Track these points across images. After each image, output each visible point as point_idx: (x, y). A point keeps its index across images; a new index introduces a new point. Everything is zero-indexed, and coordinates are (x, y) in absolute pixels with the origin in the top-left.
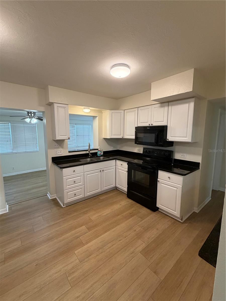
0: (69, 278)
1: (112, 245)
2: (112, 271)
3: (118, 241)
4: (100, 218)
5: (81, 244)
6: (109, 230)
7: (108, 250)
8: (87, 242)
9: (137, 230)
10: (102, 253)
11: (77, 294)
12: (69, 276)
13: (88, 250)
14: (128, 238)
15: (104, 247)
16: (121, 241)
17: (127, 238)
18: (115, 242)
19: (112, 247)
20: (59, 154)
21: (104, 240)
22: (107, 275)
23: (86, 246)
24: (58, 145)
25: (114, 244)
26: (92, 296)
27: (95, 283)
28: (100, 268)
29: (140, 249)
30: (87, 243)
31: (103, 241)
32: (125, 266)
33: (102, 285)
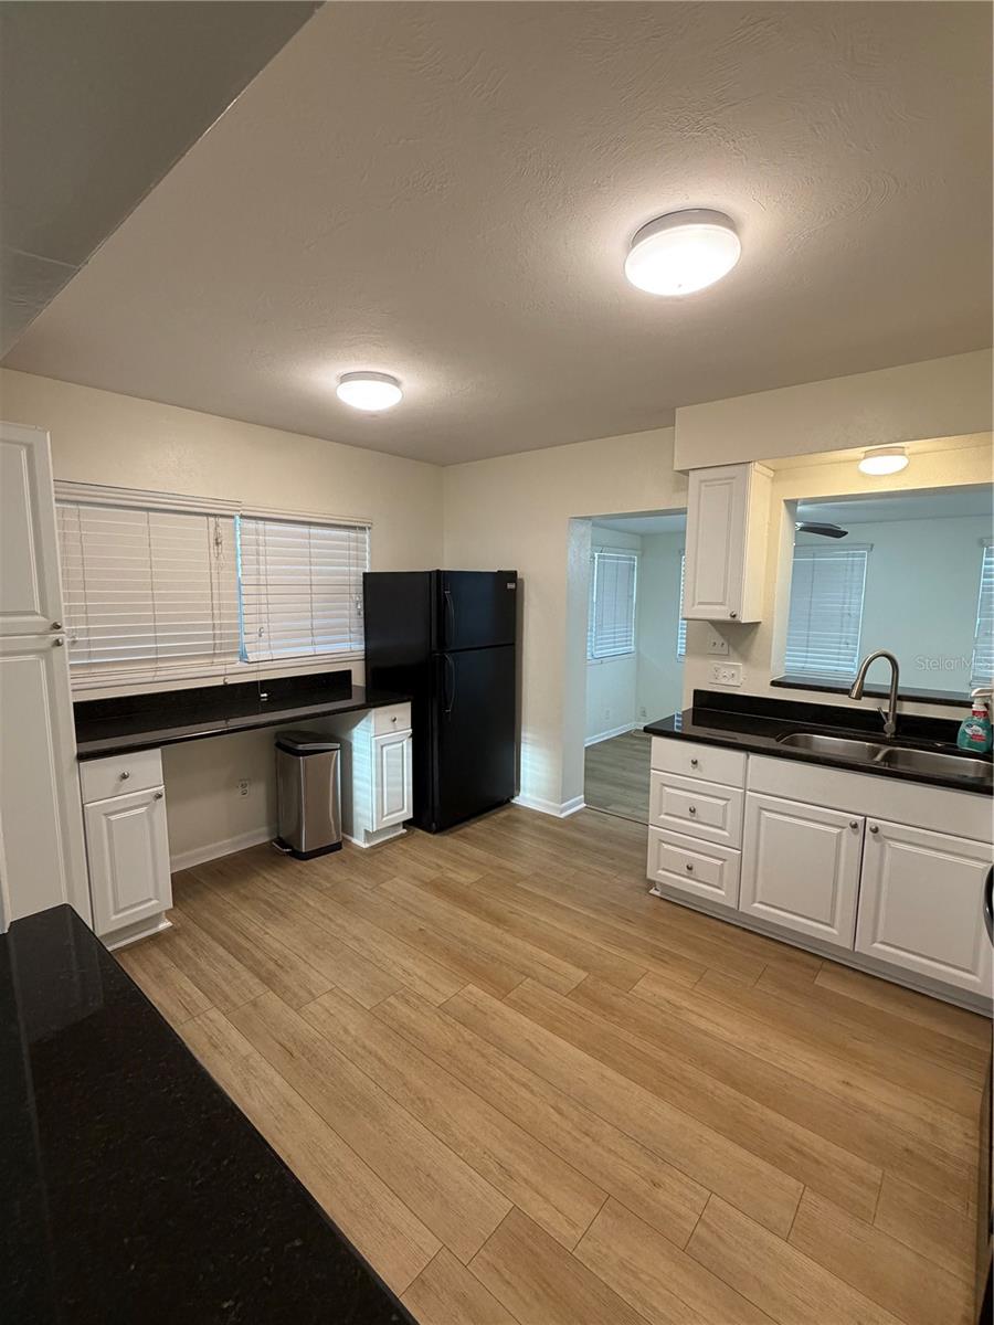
0: (392, 1000)
1: (524, 1085)
2: (419, 1099)
3: (552, 1103)
4: (659, 1012)
5: (502, 990)
6: (603, 1058)
7: (497, 1073)
8: (515, 1001)
9: (662, 1196)
10: (483, 1056)
11: (351, 1028)
12: (396, 996)
13: (485, 1014)
14: (587, 1147)
15: (507, 1060)
16: (556, 1117)
17: (588, 1140)
18: (542, 1092)
19: (514, 1086)
20: (724, 681)
21: (542, 1049)
22: (405, 1084)
23: (498, 1004)
24: (726, 645)
25: (532, 1092)
26: (345, 1060)
27: (380, 1059)
28: (426, 1061)
29: (539, 1211)
30: (513, 1005)
31: (537, 1050)
32: (440, 1143)
33: (373, 1077)
